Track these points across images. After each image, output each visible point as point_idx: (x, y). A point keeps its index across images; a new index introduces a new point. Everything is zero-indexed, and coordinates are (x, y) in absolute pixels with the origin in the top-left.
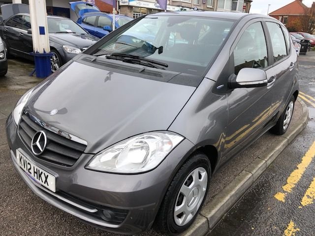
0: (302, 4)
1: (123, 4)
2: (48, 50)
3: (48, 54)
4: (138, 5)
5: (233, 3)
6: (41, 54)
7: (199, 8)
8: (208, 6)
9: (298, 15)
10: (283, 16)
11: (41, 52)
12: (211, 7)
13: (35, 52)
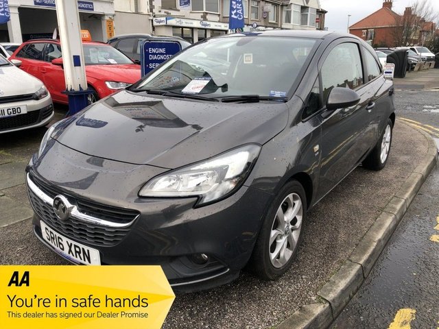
0: (393, 12)
1: (158, 24)
2: (85, 87)
3: (85, 92)
4: (178, 24)
5: (302, 15)
6: (77, 92)
7: (259, 24)
8: (270, 21)
9: (388, 26)
10: (367, 29)
11: (77, 89)
12: (274, 22)
13: (69, 89)
